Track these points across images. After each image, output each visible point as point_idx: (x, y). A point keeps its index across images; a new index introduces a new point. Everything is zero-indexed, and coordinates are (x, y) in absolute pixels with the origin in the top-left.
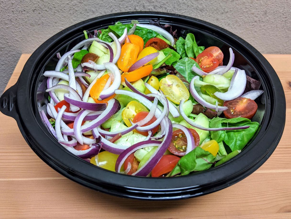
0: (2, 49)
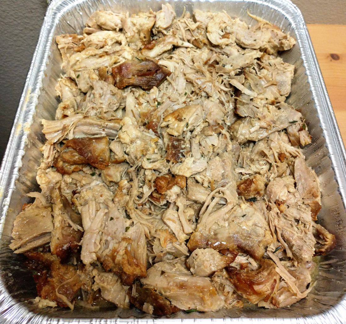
0: (33, 11)
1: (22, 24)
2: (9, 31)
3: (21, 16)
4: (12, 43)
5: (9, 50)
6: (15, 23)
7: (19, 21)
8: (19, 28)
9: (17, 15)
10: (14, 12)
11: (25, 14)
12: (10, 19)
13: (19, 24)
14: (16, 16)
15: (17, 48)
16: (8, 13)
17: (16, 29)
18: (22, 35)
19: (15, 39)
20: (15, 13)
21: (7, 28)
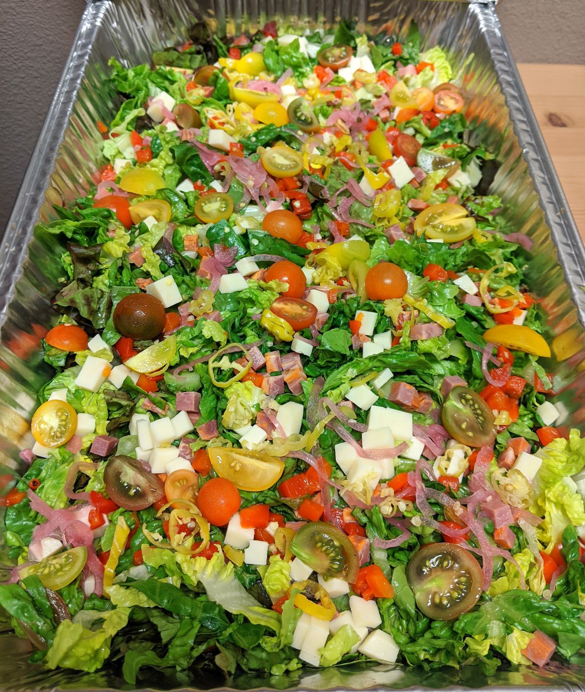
1: (23, 68)
2: (7, 80)
3: (22, 56)
4: (12, 98)
5: (7, 110)
6: (14, 67)
7: (20, 65)
8: (20, 75)
9: (16, 55)
10: (13, 51)
11: (27, 53)
12: (7, 61)
13: (20, 68)
14: (16, 57)
15: (19, 106)
16: (5, 52)
17: (16, 77)
18: (24, 85)
19: (15, 91)
20: (14, 53)
21: (4, 75)
